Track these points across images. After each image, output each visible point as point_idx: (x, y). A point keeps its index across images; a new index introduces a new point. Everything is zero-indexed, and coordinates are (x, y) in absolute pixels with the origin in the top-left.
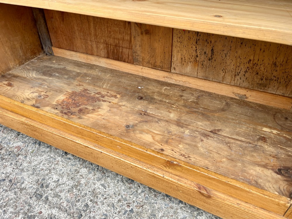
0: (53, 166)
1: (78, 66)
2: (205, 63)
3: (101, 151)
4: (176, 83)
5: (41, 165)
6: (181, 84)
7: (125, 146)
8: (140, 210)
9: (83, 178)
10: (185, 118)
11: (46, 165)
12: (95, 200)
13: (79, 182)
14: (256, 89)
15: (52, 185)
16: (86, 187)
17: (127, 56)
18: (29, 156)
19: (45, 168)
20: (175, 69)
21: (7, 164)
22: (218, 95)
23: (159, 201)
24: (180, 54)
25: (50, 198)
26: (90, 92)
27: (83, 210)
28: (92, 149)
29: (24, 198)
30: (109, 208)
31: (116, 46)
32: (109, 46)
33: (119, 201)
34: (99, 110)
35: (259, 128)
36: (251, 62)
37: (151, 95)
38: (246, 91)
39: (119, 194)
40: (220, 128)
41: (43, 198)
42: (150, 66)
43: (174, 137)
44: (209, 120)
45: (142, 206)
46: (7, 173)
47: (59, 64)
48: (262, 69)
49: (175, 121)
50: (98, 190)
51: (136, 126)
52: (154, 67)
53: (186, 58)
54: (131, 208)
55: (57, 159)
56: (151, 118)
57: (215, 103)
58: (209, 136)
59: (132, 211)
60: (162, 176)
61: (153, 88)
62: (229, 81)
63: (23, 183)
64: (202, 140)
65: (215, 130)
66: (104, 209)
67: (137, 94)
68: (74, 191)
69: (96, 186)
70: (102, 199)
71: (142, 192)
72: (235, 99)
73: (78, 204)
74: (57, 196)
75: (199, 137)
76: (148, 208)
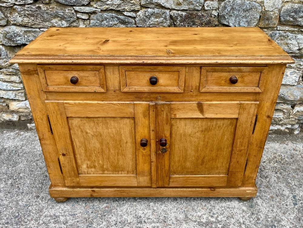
0: (134, 207)
8: (187, 209)
9: (154, 207)
11: (131, 209)
12: (167, 213)
13: (153, 209)
15: (143, 216)
16: (159, 210)
18: (118, 209)
19: (132, 210)
21: (110, 216)
23: (193, 203)
25: (146, 221)
27: (165, 219)
29: (134, 226)
30: (175, 214)
33: (177, 209)
39: (175, 207)
41: (143, 222)
45: (187, 207)
46: (114, 220)
50: (165, 209)
55: (134, 204)
59: (184, 211)
63: (127, 221)
66: (173, 215)
68: (155, 213)
69: (163, 208)
70: (169, 212)
71: (184, 202)
73: (161, 218)
74: (148, 219)
76: (189, 207)
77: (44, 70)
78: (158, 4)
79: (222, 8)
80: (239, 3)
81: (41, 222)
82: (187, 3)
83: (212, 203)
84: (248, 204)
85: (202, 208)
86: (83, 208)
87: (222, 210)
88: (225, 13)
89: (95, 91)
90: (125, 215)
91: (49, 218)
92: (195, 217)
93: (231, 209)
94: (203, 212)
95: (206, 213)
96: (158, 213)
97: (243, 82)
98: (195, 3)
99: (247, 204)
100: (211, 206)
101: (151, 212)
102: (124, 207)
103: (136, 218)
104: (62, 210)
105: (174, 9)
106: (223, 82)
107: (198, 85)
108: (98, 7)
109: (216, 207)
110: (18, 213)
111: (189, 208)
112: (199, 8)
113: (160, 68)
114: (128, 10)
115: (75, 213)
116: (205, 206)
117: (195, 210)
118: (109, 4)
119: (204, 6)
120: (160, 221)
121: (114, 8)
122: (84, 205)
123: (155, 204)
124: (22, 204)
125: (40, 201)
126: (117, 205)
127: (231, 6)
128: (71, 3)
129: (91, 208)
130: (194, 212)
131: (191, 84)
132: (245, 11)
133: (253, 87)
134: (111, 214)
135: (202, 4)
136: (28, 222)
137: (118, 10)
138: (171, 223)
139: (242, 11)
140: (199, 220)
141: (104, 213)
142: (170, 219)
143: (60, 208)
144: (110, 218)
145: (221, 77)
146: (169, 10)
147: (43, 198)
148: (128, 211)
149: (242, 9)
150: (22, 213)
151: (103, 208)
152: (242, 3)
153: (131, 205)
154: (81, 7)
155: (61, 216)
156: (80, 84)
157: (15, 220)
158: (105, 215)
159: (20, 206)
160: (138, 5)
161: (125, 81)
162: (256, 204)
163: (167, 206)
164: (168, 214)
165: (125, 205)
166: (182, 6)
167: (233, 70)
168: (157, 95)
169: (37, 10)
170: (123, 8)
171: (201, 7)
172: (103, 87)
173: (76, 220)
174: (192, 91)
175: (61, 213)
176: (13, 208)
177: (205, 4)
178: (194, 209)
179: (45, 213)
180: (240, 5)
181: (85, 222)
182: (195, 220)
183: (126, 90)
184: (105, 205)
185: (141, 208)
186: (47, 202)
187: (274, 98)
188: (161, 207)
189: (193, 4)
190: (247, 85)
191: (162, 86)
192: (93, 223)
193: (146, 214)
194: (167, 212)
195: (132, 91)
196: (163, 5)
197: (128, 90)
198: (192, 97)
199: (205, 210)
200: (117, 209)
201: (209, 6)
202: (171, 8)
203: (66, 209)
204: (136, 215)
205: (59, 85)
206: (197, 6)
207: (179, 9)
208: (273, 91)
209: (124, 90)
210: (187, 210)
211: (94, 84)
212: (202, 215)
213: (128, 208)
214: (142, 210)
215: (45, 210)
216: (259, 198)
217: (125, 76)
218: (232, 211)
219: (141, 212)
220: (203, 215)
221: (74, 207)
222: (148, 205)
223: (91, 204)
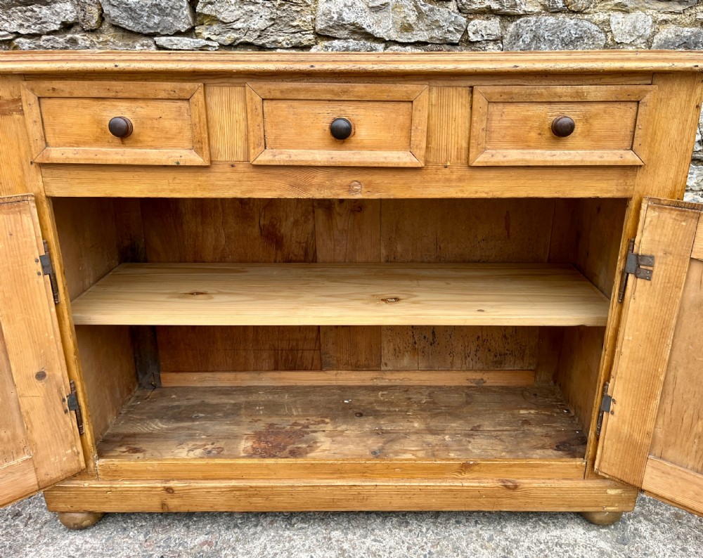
0: (286, 544)
1: (225, 394)
2: (426, 349)
3: (375, 484)
4: (390, 384)
5: (268, 549)
6: (398, 384)
7: (407, 465)
8: (439, 548)
9: (343, 542)
10: (433, 423)
13: (341, 549)
14: (492, 368)
16: (356, 551)
17: (310, 361)
18: (239, 547)
19: (278, 551)
20: (386, 364)
22: (451, 387)
23: (454, 532)
24: (392, 344)
26: (282, 426)
28: (362, 486)
31: (292, 350)
32: (280, 352)
33: (409, 548)
34: (318, 445)
35: (516, 411)
36: (481, 338)
37: (369, 407)
38: (481, 374)
39: (403, 543)
40: (478, 424)
42: (350, 368)
43: (437, 448)
44: (461, 419)
45: (438, 544)
47: (187, 397)
48: (493, 344)
49: (425, 430)
50: (374, 548)
51: (383, 449)
52: (357, 368)
53: (401, 348)
54: (428, 550)
55: (286, 535)
56: (395, 435)
57: (453, 397)
58: (472, 435)
59: (431, 553)
60: (461, 484)
61: (365, 398)
62: (460, 366)
64: (470, 442)
65: (474, 427)
67: (351, 411)
69: (367, 544)
70: (387, 555)
71: (428, 529)
72: (471, 387)
75: (464, 439)
76: (445, 543)
77: (39, 98)
78: (357, 27)
79: (511, 36)
80: (552, 24)
82: (427, 25)
83: (509, 532)
84: (612, 535)
85: (482, 546)
86: (137, 546)
87: (541, 551)
88: (519, 49)
89: (178, 163)
93: (567, 548)
97: (587, 134)
98: (445, 24)
99: (609, 536)
100: (507, 539)
102: (257, 543)
104: (78, 550)
105: (396, 43)
106: (533, 135)
107: (464, 145)
108: (214, 38)
109: (521, 543)
111: (443, 545)
112: (455, 38)
113: (360, 88)
114: (284, 43)
116: (491, 539)
117: (464, 551)
118: (239, 29)
119: (466, 32)
121: (251, 40)
122: (141, 537)
123: (347, 534)
125: (21, 526)
126: (237, 537)
127: (531, 30)
128: (148, 27)
129: (159, 547)
131: (444, 143)
132: (566, 45)
133: (618, 149)
135: (463, 27)
137: (261, 43)
139: (558, 45)
143: (71, 543)
145: (526, 119)
146: (383, 45)
147: (30, 518)
148: (266, 553)
149: (558, 38)
151: (195, 546)
152: (557, 23)
153: (277, 538)
154: (172, 38)
156: (137, 141)
160: (308, 32)
161: (262, 129)
162: (636, 533)
163: (379, 539)
165: (260, 539)
166: (414, 33)
167: (560, 97)
168: (351, 180)
169: (68, 45)
170: (272, 39)
171: (459, 36)
172: (199, 151)
174: (449, 164)
177: (470, 27)
178: (458, 547)
180: (554, 28)
183: (265, 158)
184: (202, 538)
185: (304, 545)
186: (40, 529)
187: (675, 186)
188: (364, 543)
189: (440, 27)
190: (598, 143)
191: (364, 147)
195: (279, 161)
196: (369, 30)
197: (271, 158)
198: (447, 184)
199: (490, 550)
200: (234, 549)
201: (480, 33)
202: (387, 39)
205: (78, 144)
206: (449, 31)
207: (406, 41)
208: (674, 162)
209: (258, 159)
210: (438, 552)
211: (175, 141)
213: (268, 546)
214: (309, 550)
216: (642, 518)
217: (261, 115)
218: (570, 553)
221: (113, 543)
222: (325, 538)
223: (160, 536)
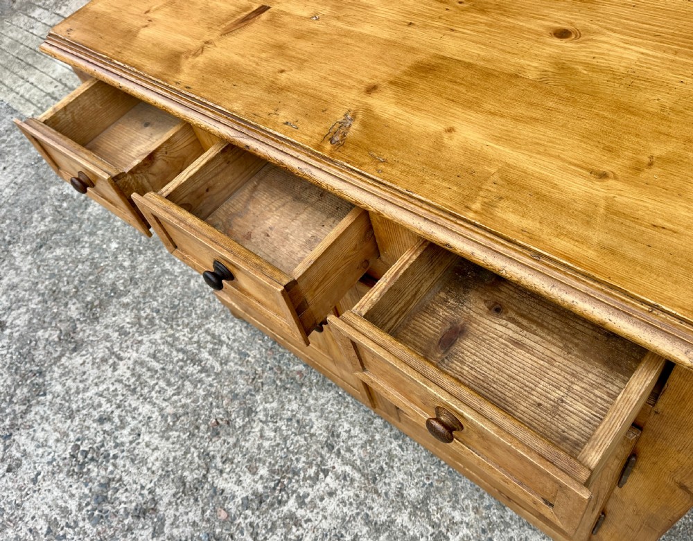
81: (195, 339)
83: (509, 513)
85: (473, 508)
86: (264, 350)
90: (316, 411)
91: (209, 338)
92: (442, 516)
94: (471, 517)
95: (475, 525)
96: (375, 452)
100: (501, 518)
101: (364, 439)
102: (326, 394)
103: (329, 432)
104: (234, 335)
109: (509, 530)
110: (180, 300)
111: (447, 484)
115: (248, 352)
116: (488, 508)
117: (457, 502)
120: (366, 471)
122: (270, 344)
123: (386, 427)
124: (194, 284)
126: (318, 381)
129: (275, 359)
130: (450, 504)
134: (296, 392)
136: (181, 328)
138: (384, 491)
140: (444, 530)
141: (288, 383)
142: (387, 481)
143: (233, 327)
144: (290, 401)
148: (326, 406)
150: (185, 303)
151: (293, 371)
153: (340, 399)
155: (225, 346)
157: (169, 312)
158: (287, 389)
159: (189, 289)
163: (404, 447)
164: (392, 467)
165: (330, 391)
173: (240, 368)
175: (229, 339)
176: (179, 288)
178: (456, 495)
179: (210, 323)
181: (250, 380)
182: (437, 521)
188: (391, 443)
192: (261, 391)
193: (352, 437)
194: (393, 460)
199: (478, 517)
200: (311, 390)
203: (240, 334)
204: (333, 426)
210: (437, 488)
212: (462, 523)
213: (331, 402)
214: (352, 424)
215: (212, 319)
219: (346, 426)
220: (464, 525)
221: (254, 339)
222: (369, 419)
223: (280, 350)
